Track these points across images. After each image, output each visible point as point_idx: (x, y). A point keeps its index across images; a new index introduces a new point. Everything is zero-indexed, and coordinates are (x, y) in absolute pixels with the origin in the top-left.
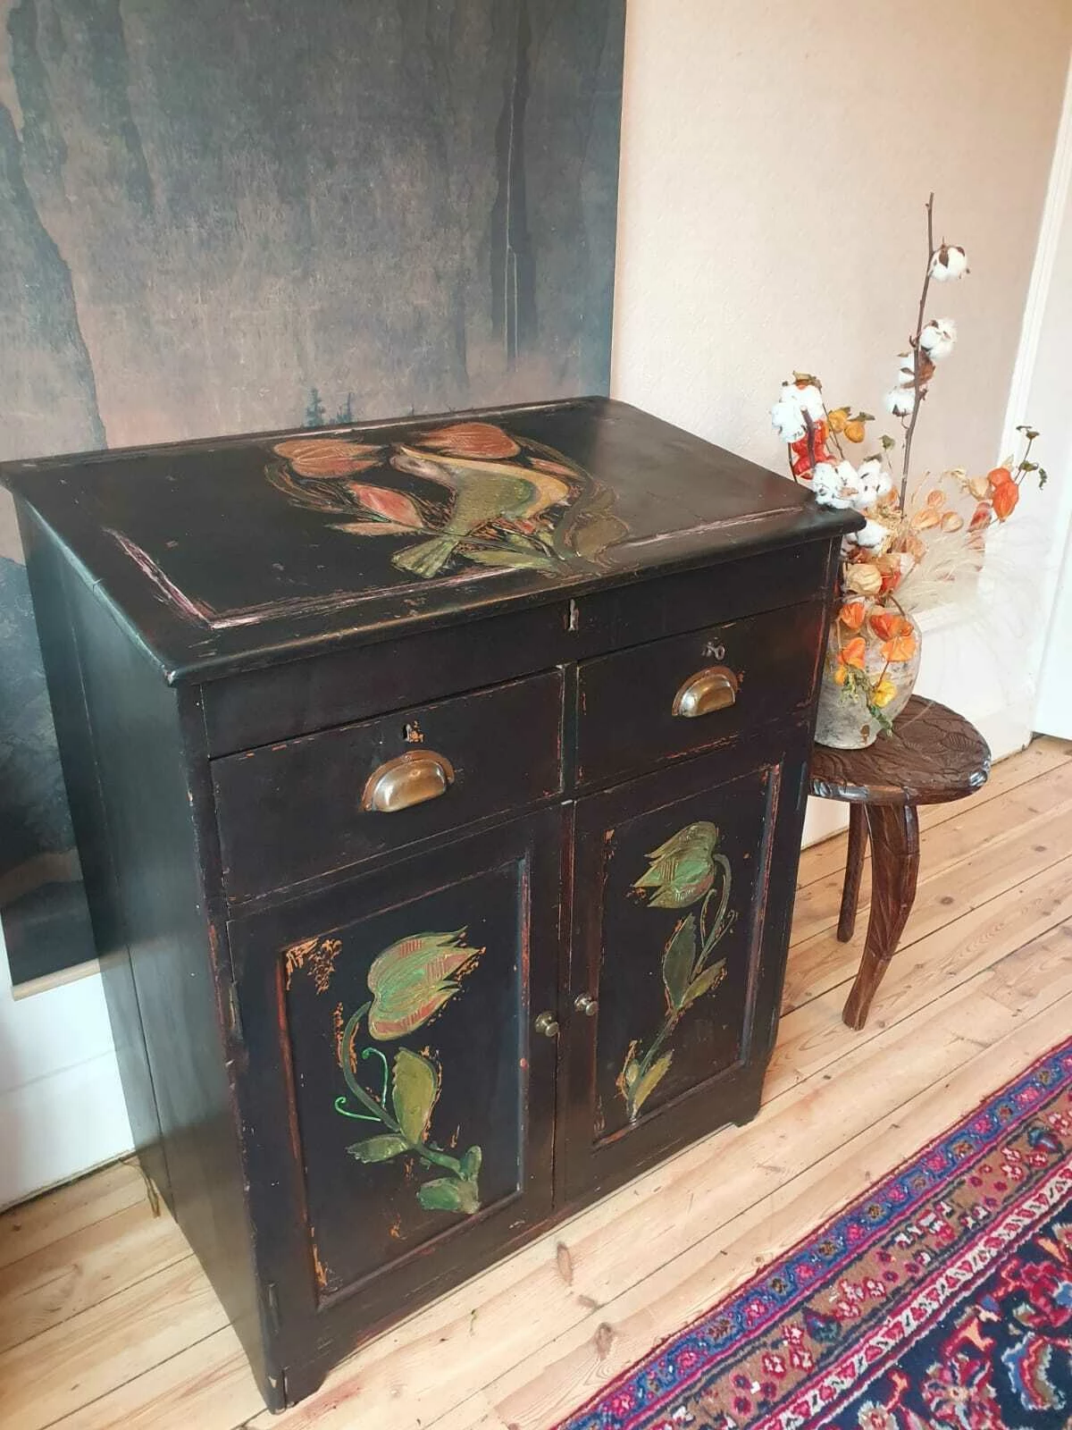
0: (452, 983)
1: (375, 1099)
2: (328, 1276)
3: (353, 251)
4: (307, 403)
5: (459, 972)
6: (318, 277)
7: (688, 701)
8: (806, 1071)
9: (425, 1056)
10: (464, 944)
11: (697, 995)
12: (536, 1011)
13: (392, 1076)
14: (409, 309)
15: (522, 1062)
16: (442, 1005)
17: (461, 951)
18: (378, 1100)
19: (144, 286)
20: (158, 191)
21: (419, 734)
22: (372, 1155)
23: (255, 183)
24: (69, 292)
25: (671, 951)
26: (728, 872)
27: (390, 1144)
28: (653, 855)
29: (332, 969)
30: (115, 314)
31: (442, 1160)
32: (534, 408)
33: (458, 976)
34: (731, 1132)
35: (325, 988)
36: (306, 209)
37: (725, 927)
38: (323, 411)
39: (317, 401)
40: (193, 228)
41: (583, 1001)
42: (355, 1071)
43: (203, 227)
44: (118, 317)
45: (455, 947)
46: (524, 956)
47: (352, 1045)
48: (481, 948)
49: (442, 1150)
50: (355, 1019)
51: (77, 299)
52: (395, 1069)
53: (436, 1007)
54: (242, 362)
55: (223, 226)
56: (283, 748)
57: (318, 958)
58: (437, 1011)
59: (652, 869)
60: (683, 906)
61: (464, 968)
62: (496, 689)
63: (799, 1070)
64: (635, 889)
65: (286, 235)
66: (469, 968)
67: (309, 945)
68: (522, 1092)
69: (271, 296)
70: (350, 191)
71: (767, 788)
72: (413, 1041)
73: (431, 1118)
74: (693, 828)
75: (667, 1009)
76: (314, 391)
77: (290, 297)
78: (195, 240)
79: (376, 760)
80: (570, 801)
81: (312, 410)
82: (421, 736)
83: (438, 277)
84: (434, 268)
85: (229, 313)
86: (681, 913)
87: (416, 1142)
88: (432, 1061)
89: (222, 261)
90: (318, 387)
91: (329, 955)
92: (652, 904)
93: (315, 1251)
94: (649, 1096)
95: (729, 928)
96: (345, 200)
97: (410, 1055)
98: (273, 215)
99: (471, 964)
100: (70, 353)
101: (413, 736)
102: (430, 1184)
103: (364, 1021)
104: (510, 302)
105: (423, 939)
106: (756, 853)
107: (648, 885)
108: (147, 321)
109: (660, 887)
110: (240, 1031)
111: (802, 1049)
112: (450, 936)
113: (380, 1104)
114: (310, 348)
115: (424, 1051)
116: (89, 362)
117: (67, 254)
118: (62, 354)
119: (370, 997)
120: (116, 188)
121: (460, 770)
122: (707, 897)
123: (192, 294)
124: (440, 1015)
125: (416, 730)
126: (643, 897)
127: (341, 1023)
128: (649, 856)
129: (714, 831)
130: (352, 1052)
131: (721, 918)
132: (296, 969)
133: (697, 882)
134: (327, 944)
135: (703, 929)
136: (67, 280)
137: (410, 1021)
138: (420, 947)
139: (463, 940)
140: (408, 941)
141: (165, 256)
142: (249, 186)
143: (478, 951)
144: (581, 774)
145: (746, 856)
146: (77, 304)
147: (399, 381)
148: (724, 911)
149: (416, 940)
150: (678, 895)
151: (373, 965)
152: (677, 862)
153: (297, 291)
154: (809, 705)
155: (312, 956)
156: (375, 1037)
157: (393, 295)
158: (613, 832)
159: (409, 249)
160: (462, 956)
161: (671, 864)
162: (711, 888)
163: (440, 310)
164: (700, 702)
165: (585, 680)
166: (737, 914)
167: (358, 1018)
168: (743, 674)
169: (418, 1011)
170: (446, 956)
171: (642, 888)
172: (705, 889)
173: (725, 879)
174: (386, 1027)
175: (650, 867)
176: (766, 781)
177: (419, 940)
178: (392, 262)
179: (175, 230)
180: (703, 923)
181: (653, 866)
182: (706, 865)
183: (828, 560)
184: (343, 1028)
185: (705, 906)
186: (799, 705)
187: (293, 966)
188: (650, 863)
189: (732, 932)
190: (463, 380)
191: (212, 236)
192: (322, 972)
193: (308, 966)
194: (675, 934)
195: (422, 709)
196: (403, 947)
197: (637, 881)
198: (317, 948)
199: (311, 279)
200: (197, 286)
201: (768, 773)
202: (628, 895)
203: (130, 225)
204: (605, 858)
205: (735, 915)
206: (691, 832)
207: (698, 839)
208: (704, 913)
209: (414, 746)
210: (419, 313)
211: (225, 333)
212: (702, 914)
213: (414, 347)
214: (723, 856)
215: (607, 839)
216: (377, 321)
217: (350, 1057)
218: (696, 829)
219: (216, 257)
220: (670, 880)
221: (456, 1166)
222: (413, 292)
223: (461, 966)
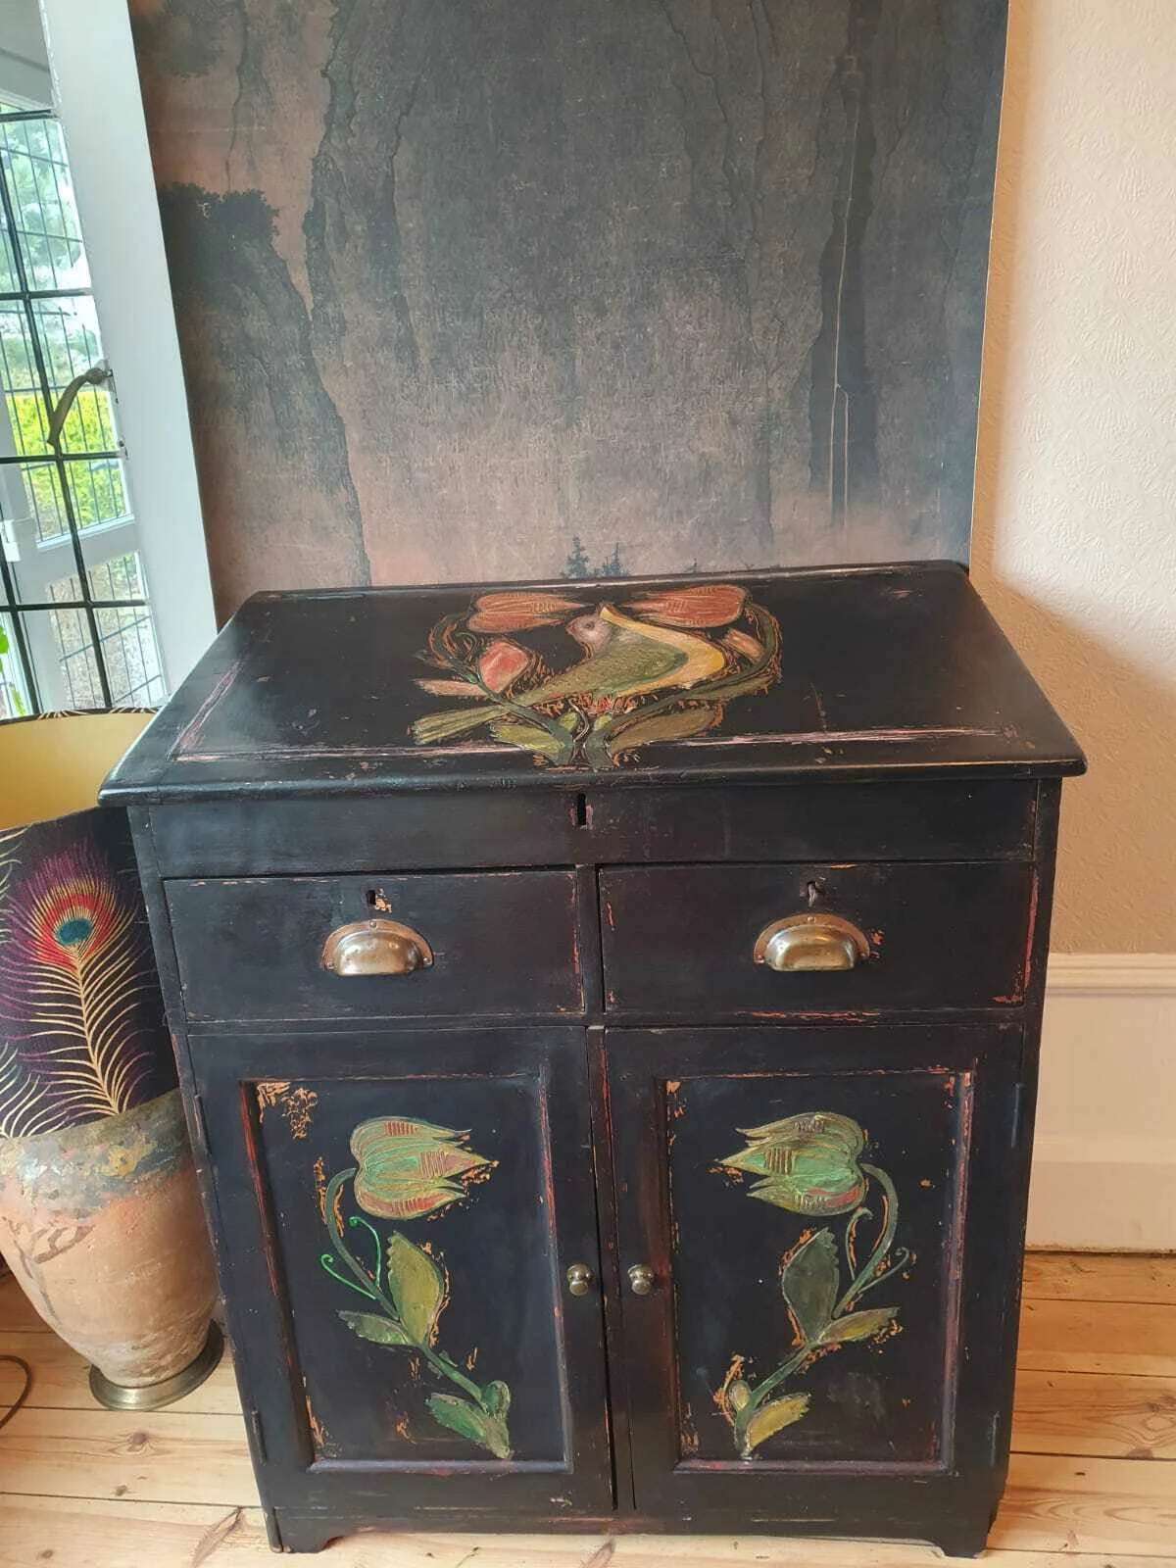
0: (455, 1185)
1: (368, 1275)
2: (325, 1437)
3: (624, 398)
4: (569, 551)
5: (464, 1177)
6: (584, 425)
7: (777, 946)
9: (425, 1252)
10: (469, 1149)
11: (847, 1338)
12: (565, 1262)
13: (386, 1257)
14: (693, 458)
15: (557, 1312)
16: (446, 1204)
17: (464, 1155)
18: (371, 1275)
19: (406, 437)
20: (422, 351)
21: (386, 903)
22: (368, 1331)
23: (516, 339)
24: (343, 443)
25: (792, 1265)
26: (892, 1194)
27: (389, 1329)
28: (750, 1133)
29: (308, 1119)
30: (380, 461)
31: (456, 1376)
33: (463, 1181)
35: (302, 1135)
36: (571, 360)
37: (893, 1266)
38: (586, 559)
39: (580, 549)
40: (454, 383)
41: (638, 1273)
42: (342, 1235)
43: (462, 382)
44: (384, 464)
45: (458, 1147)
46: (549, 1191)
47: (336, 1206)
48: (491, 1160)
49: (456, 1366)
50: (339, 1180)
51: (348, 449)
52: (390, 1251)
53: (438, 1205)
54: (499, 508)
55: (482, 380)
56: (234, 885)
57: (292, 1103)
58: (439, 1209)
59: (749, 1150)
60: (811, 1213)
61: (471, 1174)
62: (483, 875)
64: (722, 1165)
65: (547, 386)
66: (477, 1176)
67: (281, 1086)
68: (560, 1347)
69: (530, 445)
70: (623, 338)
71: (956, 1101)
72: (417, 1230)
73: (441, 1322)
74: (818, 1117)
75: (795, 1337)
76: (576, 540)
77: (551, 446)
78: (454, 395)
79: (335, 919)
80: (602, 1027)
81: (574, 557)
82: (389, 906)
83: (734, 422)
84: (729, 413)
85: (486, 460)
86: (815, 1222)
87: (421, 1341)
88: (437, 1264)
89: (480, 412)
90: (580, 534)
91: (303, 1104)
92: (752, 1195)
93: (309, 1403)
94: (771, 1437)
95: (902, 1270)
96: (617, 347)
97: (407, 1244)
98: (533, 367)
99: (480, 1173)
100: (342, 495)
101: (380, 904)
102: (443, 1397)
103: (349, 1185)
104: (838, 448)
105: (415, 1126)
106: (944, 1186)
107: (744, 1168)
108: (409, 468)
109: (765, 1177)
110: (204, 1144)
112: (449, 1133)
113: (374, 1281)
114: (572, 496)
115: (425, 1246)
116: (358, 504)
117: (342, 411)
118: (335, 496)
119: (355, 1164)
120: (386, 352)
121: (440, 954)
122: (855, 1216)
123: (451, 444)
124: (442, 1215)
125: (382, 898)
126: (738, 1181)
127: (323, 1177)
128: (744, 1131)
129: (859, 1132)
130: (337, 1212)
131: (885, 1251)
132: (269, 1105)
133: (832, 1190)
134: (301, 1092)
135: (851, 1256)
136: (342, 433)
137: (404, 1207)
138: (412, 1132)
139: (467, 1143)
140: (396, 1120)
141: (427, 410)
142: (509, 342)
143: (488, 1162)
144: (612, 999)
145: (925, 1183)
146: (349, 454)
147: (679, 533)
148: (889, 1244)
149: (405, 1124)
150: (800, 1197)
151: (356, 1131)
152: (794, 1154)
153: (559, 440)
154: (1020, 1004)
155: (284, 1099)
156: (364, 1208)
157: (674, 443)
158: (677, 1084)
159: (695, 394)
160: (467, 1161)
161: (784, 1153)
162: (862, 1205)
163: (733, 459)
164: (791, 954)
165: (608, 889)
166: (915, 1257)
167: (342, 1180)
168: (879, 934)
169: (414, 1200)
170: (446, 1154)
171: (736, 1169)
172: (850, 1204)
173: (886, 1202)
174: (376, 1203)
175: (747, 1146)
176: (949, 1089)
177: (410, 1124)
178: (672, 408)
179: (436, 386)
180: (850, 1248)
181: (753, 1146)
182: (848, 1173)
183: (1034, 810)
184: (325, 1183)
185: (851, 1227)
186: (997, 999)
187: (266, 1101)
188: (747, 1141)
189: (907, 1277)
190: (766, 533)
191: (471, 389)
192: (298, 1118)
193: (282, 1106)
194: (801, 1245)
195: (390, 879)
196: (390, 1125)
197: (727, 1157)
198: (290, 1092)
199: (575, 427)
200: (456, 436)
201: (952, 1079)
202: (713, 1171)
203: (397, 384)
204: (669, 1113)
205: (910, 1256)
206: (815, 1121)
207: (830, 1134)
208: (851, 1234)
209: (381, 914)
210: (707, 461)
211: (482, 480)
212: (847, 1235)
213: (698, 497)
214: (880, 1170)
215: (669, 1091)
216: (653, 468)
217: (336, 1218)
218: (822, 1119)
219: (474, 409)
220: (783, 1172)
221: (476, 1393)
222: (700, 438)
223: (467, 1171)
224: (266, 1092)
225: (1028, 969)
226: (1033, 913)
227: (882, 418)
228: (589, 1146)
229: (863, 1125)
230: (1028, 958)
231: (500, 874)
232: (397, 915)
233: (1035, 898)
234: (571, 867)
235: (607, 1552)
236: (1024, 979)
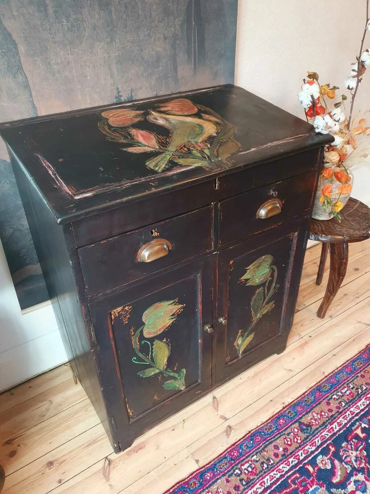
2: (133, 413)
3: (130, 29)
4: (115, 93)
6: (117, 41)
7: (263, 212)
8: (303, 334)
9: (164, 342)
10: (178, 304)
11: (263, 313)
12: (204, 324)
13: (152, 349)
14: (154, 53)
15: (200, 341)
16: (170, 324)
17: (176, 306)
19: (47, 48)
20: (49, 7)
21: (157, 233)
22: (146, 375)
23: (89, 2)
24: (17, 53)
25: (254, 300)
26: (276, 271)
27: (153, 371)
28: (248, 268)
30: (36, 61)
31: (172, 374)
32: (204, 90)
33: (176, 314)
34: (275, 356)
35: (126, 322)
36: (110, 12)
37: (274, 290)
38: (121, 96)
39: (119, 92)
40: (65, 23)
41: (222, 319)
42: (139, 349)
43: (69, 22)
44: (38, 62)
45: (174, 305)
46: (200, 306)
47: (137, 340)
48: (184, 305)
49: (171, 371)
50: (138, 332)
51: (20, 56)
52: (154, 347)
53: (168, 325)
54: (88, 78)
55: (77, 22)
56: (105, 242)
57: (123, 313)
58: (168, 327)
60: (259, 284)
61: (178, 311)
62: (187, 214)
63: (300, 334)
64: (241, 280)
65: (103, 24)
66: (179, 311)
67: (119, 309)
69: (98, 50)
71: (292, 241)
72: (160, 337)
73: (167, 361)
74: (263, 257)
75: (252, 319)
76: (118, 88)
77: (106, 50)
78: (66, 28)
79: (141, 243)
80: (216, 252)
81: (117, 96)
82: (159, 233)
83: (165, 38)
84: (164, 35)
85: (82, 58)
86: (258, 287)
87: (162, 369)
88: (167, 343)
89: (77, 36)
90: (119, 86)
91: (127, 312)
92: (247, 285)
93: (128, 406)
94: (246, 347)
95: (276, 290)
96: (126, 7)
97: (159, 342)
98: (97, 16)
100: (20, 78)
101: (155, 234)
102: (167, 382)
103: (142, 332)
104: (195, 47)
105: (162, 303)
106: (287, 264)
108: (49, 63)
109: (250, 279)
110: (96, 340)
111: (302, 326)
112: (172, 302)
113: (148, 358)
114: (115, 71)
115: (164, 340)
116: (28, 81)
117: (15, 37)
118: (17, 79)
119: (144, 324)
120: (32, 7)
121: (173, 245)
122: (268, 281)
123: (67, 51)
125: (156, 231)
126: (244, 282)
127: (133, 333)
128: (246, 268)
129: (271, 258)
130: (137, 342)
131: (273, 287)
133: (264, 276)
134: (126, 308)
135: (266, 292)
136: (16, 47)
137: (158, 331)
138: (161, 306)
139: (177, 302)
140: (157, 304)
141: (55, 36)
142: (86, 4)
144: (220, 242)
145: (283, 265)
146: (21, 58)
147: (151, 82)
148: (274, 285)
149: (159, 304)
150: (257, 281)
151: (144, 314)
152: (257, 269)
153: (109, 48)
154: (309, 209)
155: (121, 313)
156: (146, 337)
157: (147, 47)
158: (233, 261)
159: (153, 27)
160: (177, 308)
161: (255, 270)
162: (270, 277)
163: (166, 52)
164: (267, 213)
168: (284, 200)
169: (161, 327)
170: (171, 308)
171: (244, 279)
172: (267, 278)
173: (275, 274)
174: (149, 333)
175: (247, 272)
176: (292, 239)
178: (146, 33)
179: (57, 24)
180: (266, 289)
181: (248, 271)
182: (268, 270)
184: (134, 335)
185: (267, 284)
186: (305, 210)
187: (114, 316)
189: (277, 292)
190: (176, 80)
191: (73, 26)
192: (125, 317)
193: (120, 316)
194: (256, 294)
195: (159, 224)
196: (155, 307)
197: (242, 277)
198: (123, 309)
199: (114, 42)
200: (68, 47)
201: (292, 235)
202: (238, 282)
203: (39, 23)
204: (230, 270)
205: (278, 286)
206: (263, 259)
207: (265, 261)
208: (267, 286)
209: (156, 237)
210: (158, 54)
211: (81, 67)
213: (157, 68)
214: (274, 266)
215: (230, 264)
216: (141, 58)
217: (137, 344)
219: (75, 35)
220: (254, 276)
221: (176, 375)
222: (156, 45)
223: (176, 311)
224: (115, 313)
225: (312, 200)
226: (315, 184)
227: (206, 35)
228: (212, 289)
229: (272, 256)
230: (313, 196)
232: (161, 236)
233: (316, 180)
235: (215, 399)
236: (311, 203)
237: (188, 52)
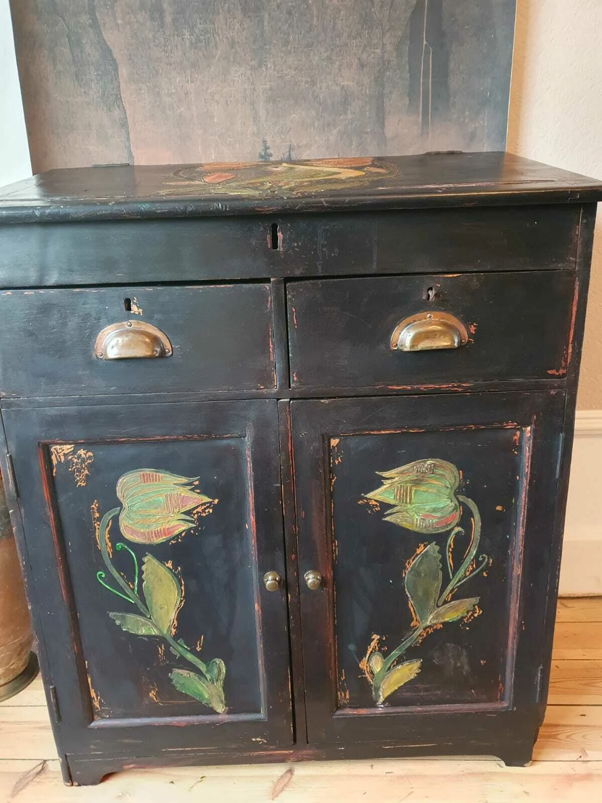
0: (188, 518)
1: (129, 585)
2: (100, 703)
3: (294, 48)
4: (260, 149)
5: (195, 512)
6: (269, 66)
7: (405, 338)
9: (168, 567)
10: (198, 491)
11: (446, 620)
12: (263, 569)
13: (141, 572)
14: (338, 89)
15: (257, 607)
16: (182, 533)
17: (195, 495)
18: (131, 586)
19: (157, 72)
20: (167, 14)
21: (138, 308)
22: (129, 627)
23: (226, 6)
24: (117, 77)
25: (412, 569)
26: (477, 517)
27: (144, 625)
28: (385, 474)
29: (86, 472)
30: (141, 89)
31: (189, 657)
33: (194, 514)
35: (83, 484)
36: (261, 21)
37: (477, 567)
38: (271, 155)
39: (267, 148)
40: (187, 35)
42: (111, 557)
43: (193, 35)
44: (143, 91)
45: (190, 490)
46: (252, 518)
47: (107, 536)
48: (214, 499)
49: (189, 649)
50: (108, 516)
51: (120, 81)
52: (144, 568)
53: (176, 532)
54: (215, 120)
55: (205, 34)
56: (32, 294)
57: (75, 460)
58: (177, 536)
59: (383, 488)
60: (424, 531)
61: (199, 509)
62: (206, 287)
64: (366, 499)
65: (246, 39)
66: (204, 511)
67: (68, 448)
68: (259, 632)
69: (235, 78)
70: (294, 7)
71: (520, 448)
72: (162, 552)
73: (178, 619)
74: (430, 462)
75: (413, 619)
76: (265, 142)
77: (249, 79)
78: (188, 44)
79: (104, 319)
80: (288, 400)
81: (263, 153)
82: (141, 310)
83: (362, 66)
84: (359, 59)
85: (207, 89)
86: (426, 538)
87: (165, 632)
88: (177, 577)
89: (204, 56)
90: (268, 139)
91: (83, 461)
92: (387, 519)
93: (89, 680)
94: (396, 690)
95: (482, 571)
96: (290, 13)
97: (155, 562)
98: (237, 26)
99: (205, 509)
100: (117, 112)
101: (134, 309)
102: (180, 671)
103: (116, 519)
104: (425, 84)
105: (161, 475)
106: (509, 507)
107: (380, 500)
108: (158, 93)
109: (394, 506)
110: (14, 490)
112: (184, 480)
113: (133, 590)
114: (262, 113)
115: (167, 563)
116: (127, 118)
117: (116, 54)
118: (112, 113)
119: (119, 504)
120: (144, 14)
121: (176, 347)
122: (453, 533)
123: (186, 77)
124: (180, 540)
125: (136, 304)
126: (377, 509)
127: (97, 515)
128: (380, 473)
129: (456, 473)
130: (108, 541)
131: (472, 558)
132: (59, 462)
133: (439, 515)
134: (82, 452)
135: (450, 562)
136: (116, 70)
137: (154, 536)
138: (159, 480)
139: (196, 487)
140: (148, 471)
141: (170, 54)
142: (222, 8)
143: (211, 500)
144: (295, 379)
145: (499, 508)
146: (121, 84)
147: (328, 138)
148: (475, 552)
149: (155, 473)
150: (417, 519)
151: (120, 480)
152: (414, 489)
153: (254, 75)
154: (564, 375)
155: (70, 457)
156: (126, 537)
157: (325, 79)
158: (337, 441)
159: (338, 46)
160: (197, 500)
161: (407, 489)
162: (458, 525)
163: (362, 90)
164: (416, 339)
165: (293, 296)
166: (491, 561)
167: (111, 517)
168: (475, 326)
169: (160, 529)
170: (182, 495)
171: (375, 500)
172: (450, 524)
173: (473, 522)
174: (134, 532)
175: (382, 484)
176: (516, 440)
177: (158, 474)
178: (325, 55)
179: (176, 37)
180: (449, 555)
181: (387, 483)
182: (449, 502)
183: (577, 232)
184: (99, 519)
185: (450, 541)
186: (550, 372)
187: (57, 460)
188: (382, 481)
189: (486, 575)
190: (382, 139)
191: (198, 40)
192: (80, 472)
193: (68, 463)
194: (417, 555)
195: (140, 289)
196: (144, 475)
197: (369, 492)
198: (74, 452)
199: (264, 67)
200: (188, 72)
201: (518, 433)
202: (360, 502)
203: (151, 36)
204: (332, 461)
205: (488, 559)
206: (428, 465)
207: (438, 474)
208: (450, 546)
209: (136, 317)
210: (346, 91)
211: (205, 102)
212: (448, 547)
213: (341, 115)
214: (470, 500)
215: (332, 445)
216: (312, 96)
217: (107, 544)
218: (433, 464)
219: (200, 53)
220: (406, 503)
221: (203, 667)
222: (341, 76)
223: (197, 507)
224: (58, 453)
225: (570, 351)
226: (575, 309)
227: (452, 65)
228: (280, 485)
229: (459, 469)
230: (570, 342)
231: (218, 286)
232: (147, 317)
233: (576, 297)
234: (267, 280)
235: (289, 775)
236: (567, 357)
237: (412, 94)
